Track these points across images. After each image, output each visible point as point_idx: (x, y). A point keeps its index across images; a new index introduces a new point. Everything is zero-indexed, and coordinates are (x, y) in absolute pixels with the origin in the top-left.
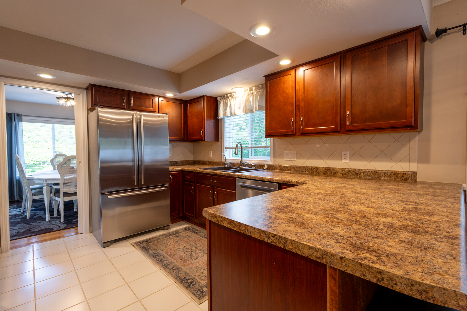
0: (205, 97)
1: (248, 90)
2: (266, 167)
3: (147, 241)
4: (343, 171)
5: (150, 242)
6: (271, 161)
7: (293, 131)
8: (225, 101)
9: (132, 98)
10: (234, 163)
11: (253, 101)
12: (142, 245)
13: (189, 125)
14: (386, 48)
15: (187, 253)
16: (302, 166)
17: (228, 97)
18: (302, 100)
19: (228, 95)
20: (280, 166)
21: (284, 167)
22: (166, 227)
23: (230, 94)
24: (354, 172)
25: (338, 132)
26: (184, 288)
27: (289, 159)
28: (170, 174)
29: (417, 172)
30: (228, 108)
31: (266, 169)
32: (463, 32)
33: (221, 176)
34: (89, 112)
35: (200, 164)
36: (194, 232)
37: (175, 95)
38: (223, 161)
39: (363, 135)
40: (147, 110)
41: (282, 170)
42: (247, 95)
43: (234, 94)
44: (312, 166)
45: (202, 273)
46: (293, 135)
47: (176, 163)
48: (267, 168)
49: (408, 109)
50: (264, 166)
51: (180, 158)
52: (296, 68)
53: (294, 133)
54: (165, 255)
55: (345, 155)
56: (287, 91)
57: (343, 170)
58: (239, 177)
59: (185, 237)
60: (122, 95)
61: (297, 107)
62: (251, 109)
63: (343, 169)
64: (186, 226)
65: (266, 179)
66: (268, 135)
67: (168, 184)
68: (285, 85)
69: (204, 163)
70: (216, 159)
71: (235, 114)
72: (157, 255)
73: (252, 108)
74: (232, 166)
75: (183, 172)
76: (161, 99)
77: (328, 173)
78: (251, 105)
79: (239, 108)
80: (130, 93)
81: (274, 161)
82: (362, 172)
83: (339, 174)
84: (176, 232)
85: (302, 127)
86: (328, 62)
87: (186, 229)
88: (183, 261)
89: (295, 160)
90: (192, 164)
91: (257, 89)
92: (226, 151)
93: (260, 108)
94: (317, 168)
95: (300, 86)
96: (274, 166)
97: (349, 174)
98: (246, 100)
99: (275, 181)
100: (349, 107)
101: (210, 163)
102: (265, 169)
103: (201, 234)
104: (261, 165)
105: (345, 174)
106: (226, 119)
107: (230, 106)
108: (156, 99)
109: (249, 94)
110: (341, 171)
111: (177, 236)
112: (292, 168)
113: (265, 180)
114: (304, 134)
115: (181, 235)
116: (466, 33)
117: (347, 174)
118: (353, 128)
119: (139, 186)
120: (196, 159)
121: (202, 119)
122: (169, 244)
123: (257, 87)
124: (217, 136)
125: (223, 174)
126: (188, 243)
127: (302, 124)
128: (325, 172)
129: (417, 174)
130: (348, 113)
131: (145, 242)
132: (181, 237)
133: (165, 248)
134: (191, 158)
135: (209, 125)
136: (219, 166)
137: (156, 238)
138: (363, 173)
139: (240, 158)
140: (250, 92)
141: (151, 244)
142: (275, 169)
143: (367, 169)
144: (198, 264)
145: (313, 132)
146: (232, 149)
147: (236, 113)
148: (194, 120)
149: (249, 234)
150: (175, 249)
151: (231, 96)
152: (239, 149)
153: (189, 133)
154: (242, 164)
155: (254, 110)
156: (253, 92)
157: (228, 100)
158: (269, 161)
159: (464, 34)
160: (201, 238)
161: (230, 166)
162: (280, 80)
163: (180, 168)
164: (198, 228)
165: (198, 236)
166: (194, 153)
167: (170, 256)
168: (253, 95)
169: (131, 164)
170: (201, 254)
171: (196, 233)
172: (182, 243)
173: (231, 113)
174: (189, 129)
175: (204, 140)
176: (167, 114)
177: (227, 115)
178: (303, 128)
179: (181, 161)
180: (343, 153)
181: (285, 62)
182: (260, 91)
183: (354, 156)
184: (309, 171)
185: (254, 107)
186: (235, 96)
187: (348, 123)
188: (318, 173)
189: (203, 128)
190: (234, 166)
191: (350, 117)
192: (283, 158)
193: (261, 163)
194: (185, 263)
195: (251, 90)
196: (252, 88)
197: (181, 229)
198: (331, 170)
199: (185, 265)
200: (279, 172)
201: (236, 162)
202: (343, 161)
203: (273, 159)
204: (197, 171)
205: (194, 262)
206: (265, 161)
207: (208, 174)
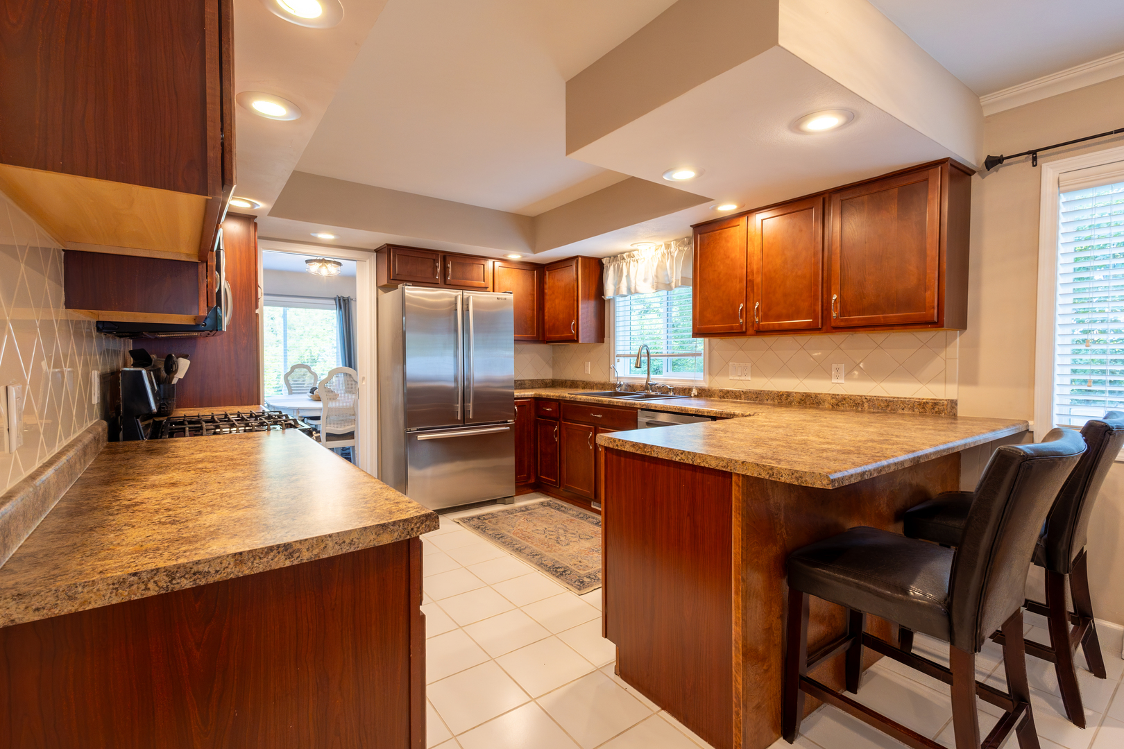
0: (580, 258)
1: (661, 246)
2: (694, 392)
3: (479, 517)
4: (834, 400)
5: (484, 519)
6: (704, 380)
7: (741, 326)
8: (619, 266)
9: (450, 266)
10: (633, 386)
11: (671, 268)
12: (471, 522)
13: (546, 310)
14: (896, 190)
15: (552, 537)
16: (761, 391)
17: (624, 259)
18: (758, 272)
19: (625, 255)
20: (721, 391)
21: (728, 392)
22: (506, 499)
23: (627, 254)
24: (852, 401)
25: (819, 329)
26: (554, 578)
27: (738, 378)
28: (516, 403)
29: (956, 400)
30: (624, 279)
31: (695, 396)
32: (1033, 163)
33: (609, 406)
35: (566, 387)
36: (558, 509)
37: (524, 257)
38: (612, 380)
39: (869, 335)
40: (475, 285)
41: (724, 397)
42: (660, 256)
43: (635, 253)
44: (779, 390)
45: (580, 562)
46: (742, 333)
47: (521, 384)
48: (696, 394)
49: (928, 294)
50: (690, 390)
51: (529, 375)
52: (748, 215)
53: (744, 330)
54: (514, 537)
55: (838, 369)
56: (733, 255)
57: (833, 398)
58: (644, 407)
59: (543, 516)
60: (434, 260)
61: (749, 283)
62: (668, 283)
63: (834, 396)
64: (543, 499)
65: (691, 411)
66: (697, 333)
67: (511, 421)
68: (729, 245)
69: (573, 384)
70: (598, 377)
71: (636, 292)
72: (502, 537)
73: (669, 280)
74: (631, 390)
75: (538, 400)
76: (498, 264)
77: (808, 403)
78: (667, 275)
79: (645, 280)
80: (446, 256)
81: (710, 382)
82: (865, 401)
83: (827, 405)
84: (526, 508)
85: (757, 320)
86: (801, 208)
87: (542, 504)
88: (545, 547)
89: (749, 378)
90: (550, 387)
91: (679, 246)
92: (618, 361)
93: (684, 283)
94: (788, 394)
95: (755, 248)
96: (709, 390)
97: (844, 404)
98: (658, 266)
99: (706, 414)
100: (836, 286)
101: (587, 385)
102: (692, 395)
103: (571, 512)
104: (686, 389)
105: (837, 405)
106: (618, 299)
107: (628, 276)
108: (490, 263)
109: (663, 255)
110: (829, 399)
111: (530, 514)
112: (742, 393)
113: (690, 413)
114: (760, 332)
115: (535, 513)
116: (1036, 165)
117: (840, 404)
118: (842, 324)
119: (465, 422)
120: (558, 378)
121: (574, 300)
122: (517, 523)
123: (680, 242)
124: (601, 333)
125: (614, 402)
126: (551, 524)
127: (758, 315)
128: (802, 402)
129: (956, 405)
130: (835, 297)
131: (476, 520)
132: (536, 515)
133: (512, 528)
134: (548, 375)
135: (586, 310)
136: (605, 390)
137: (493, 515)
138: (867, 402)
139: (646, 376)
140: (665, 251)
141: (486, 521)
142: (711, 396)
143: (874, 395)
144: (571, 551)
145: (777, 328)
146: (629, 359)
147: (639, 289)
148: (557, 301)
150: (528, 530)
151: (629, 256)
152: (643, 357)
153: (547, 326)
154: (648, 386)
155: (673, 285)
156: (672, 250)
157: (624, 264)
158: (700, 381)
159: (1034, 166)
160: (573, 518)
161: (626, 390)
162: (720, 234)
163: (531, 393)
164: (565, 505)
165: (566, 515)
166: (554, 363)
167: (524, 538)
168: (672, 257)
169: (452, 385)
170: (575, 539)
171: (563, 511)
172: (540, 524)
173: (629, 290)
174: (546, 318)
175: (577, 341)
176: (511, 293)
177: (621, 293)
178: (759, 321)
179: (530, 380)
180: (834, 366)
181: (727, 208)
182: (686, 249)
183: (854, 372)
185: (674, 279)
186: (637, 257)
187: (834, 315)
188: (790, 402)
189: (576, 317)
190: (634, 391)
191: (838, 305)
192: (727, 375)
193: (686, 385)
194: (549, 549)
195: (668, 246)
196: (671, 244)
197: (534, 505)
198: (812, 397)
199: (550, 551)
200: (719, 401)
201: (637, 383)
202: (834, 381)
203: (707, 377)
204: (565, 397)
205: (564, 548)
206: (692, 381)
207: (586, 402)
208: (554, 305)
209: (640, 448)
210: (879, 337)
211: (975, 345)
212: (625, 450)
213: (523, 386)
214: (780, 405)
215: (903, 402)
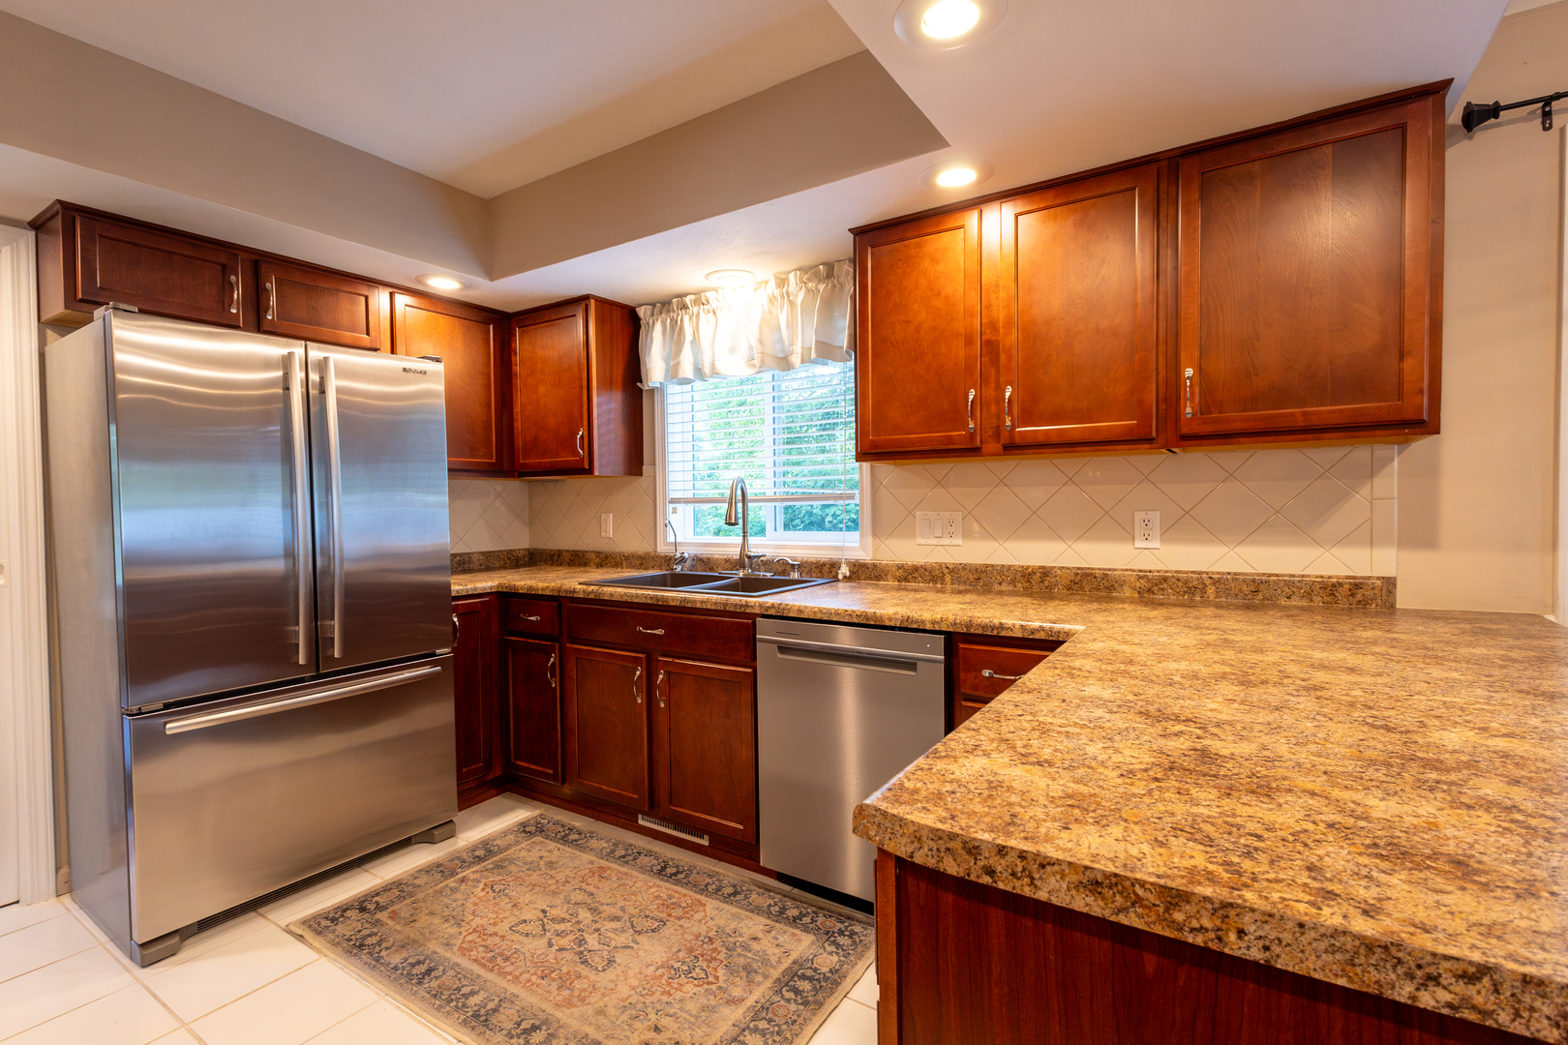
0: (593, 302)
1: (766, 282)
2: (844, 570)
3: (361, 905)
4: (1142, 581)
5: (380, 908)
6: (863, 547)
7: (972, 436)
8: (674, 322)
9: (271, 286)
10: (708, 559)
11: (790, 325)
12: (340, 929)
13: (517, 409)
14: (1328, 150)
15: (564, 942)
16: (987, 566)
17: (685, 307)
18: (1009, 324)
19: (688, 300)
20: (900, 567)
21: (915, 569)
22: (435, 832)
23: (693, 297)
24: (1180, 584)
25: (1150, 440)
27: (935, 541)
28: (455, 609)
29: (1395, 578)
30: (687, 349)
31: (845, 577)
32: (1543, 123)
33: (685, 609)
34: (50, 334)
35: (561, 565)
36: (564, 840)
37: (466, 286)
38: (662, 549)
39: (1212, 455)
40: (343, 341)
41: (906, 580)
42: (765, 300)
43: (710, 295)
44: (1026, 563)
45: (657, 1029)
46: (973, 452)
47: (461, 563)
48: (848, 574)
49: (1408, 364)
50: (834, 566)
51: (480, 542)
52: (983, 207)
53: (978, 444)
54: (464, 962)
55: (1146, 522)
56: (949, 290)
57: (1141, 577)
58: (769, 613)
59: (532, 867)
60: (224, 266)
61: (991, 348)
62: (782, 355)
63: (1142, 575)
64: (521, 813)
65: (890, 619)
66: (861, 456)
67: (444, 651)
68: (940, 268)
69: (577, 559)
70: (631, 542)
71: (715, 373)
72: (429, 971)
73: (783, 350)
74: (703, 570)
75: (506, 600)
76: (402, 300)
77: (1087, 588)
78: (781, 340)
79: (733, 350)
80: (260, 264)
81: (876, 550)
82: (1208, 582)
83: (1127, 592)
84: (485, 852)
85: (1008, 423)
87: (523, 828)
88: (554, 986)
89: (959, 541)
90: (525, 565)
91: (809, 280)
92: (675, 511)
93: (825, 352)
94: (1046, 572)
95: (1001, 273)
96: (875, 565)
97: (1163, 589)
98: (763, 319)
99: (928, 627)
100: (1189, 350)
101: (605, 560)
102: (840, 577)
103: (594, 843)
104: (824, 565)
105: (1149, 591)
106: (673, 389)
107: (695, 341)
108: (380, 299)
109: (772, 300)
110: (1133, 580)
111: (498, 866)
112: (946, 571)
113: (888, 623)
114: (1014, 447)
115: (512, 861)
116: (1551, 127)
117: (1155, 588)
118: (1208, 429)
119: (321, 670)
120: (541, 545)
121: (581, 387)
122: (470, 906)
123: (809, 271)
124: (637, 455)
125: (695, 601)
126: (555, 893)
127: (1010, 413)
128: (1075, 587)
129: (1395, 586)
130: (1189, 372)
131: (352, 914)
132: (512, 868)
133: (454, 930)
134: (520, 540)
135: (606, 409)
136: (646, 569)
137: (399, 888)
138: (1214, 584)
139: (739, 540)
140: (777, 292)
141: (383, 916)
142: (878, 578)
143: (1226, 571)
144: (624, 990)
145: (1055, 439)
146: (691, 507)
147: (720, 367)
148: (542, 389)
149: (1256, 954)
150: (503, 928)
151: (698, 302)
152: (737, 510)
153: (519, 442)
154: (745, 560)
155: (796, 359)
156: (791, 289)
157: (686, 318)
158: (854, 549)
159: (1545, 129)
160: (603, 863)
161: (693, 567)
162: (919, 246)
163: (490, 584)
164: (578, 821)
165: (586, 857)
166: (533, 519)
167: (490, 964)
168: (792, 303)
169: (280, 568)
170: (622, 939)
171: (574, 844)
172: (528, 897)
173: (699, 372)
174: (518, 425)
175: (590, 471)
176: (438, 360)
177: (681, 375)
178: (1013, 427)
179: (483, 553)
180: (1139, 516)
181: (956, 177)
182: (822, 287)
183: (1177, 526)
184: (1013, 582)
185: (798, 348)
186: (714, 304)
187: (1189, 410)
188: (1050, 588)
189: (585, 423)
190: (711, 569)
191: (1197, 390)
192: (914, 536)
193: (824, 556)
194: (566, 993)
195: (782, 282)
196: (787, 278)
197: (504, 833)
198: (1095, 577)
199: (569, 1003)
200: (899, 589)
201: (717, 553)
202: (1138, 544)
203: (869, 539)
204: (574, 591)
205: (604, 979)
206: (837, 548)
207: (626, 602)
208: (537, 398)
209: (1138, 901)
210: (1229, 458)
211: (1432, 470)
212: (1042, 895)
213: (466, 566)
214: (1028, 593)
215: (1290, 584)
